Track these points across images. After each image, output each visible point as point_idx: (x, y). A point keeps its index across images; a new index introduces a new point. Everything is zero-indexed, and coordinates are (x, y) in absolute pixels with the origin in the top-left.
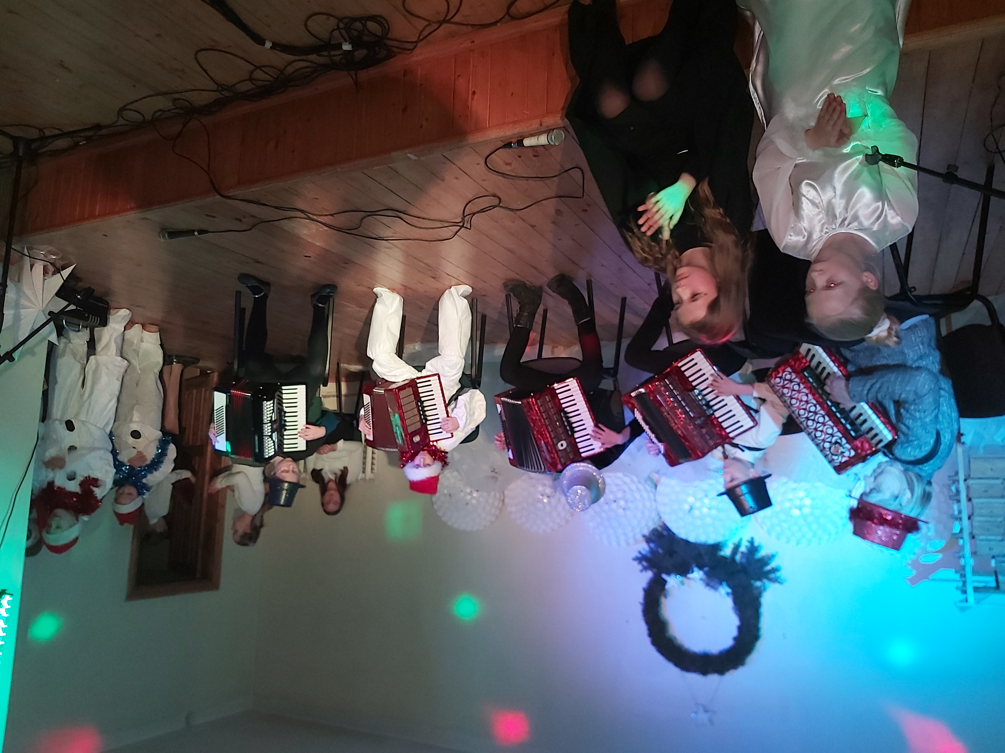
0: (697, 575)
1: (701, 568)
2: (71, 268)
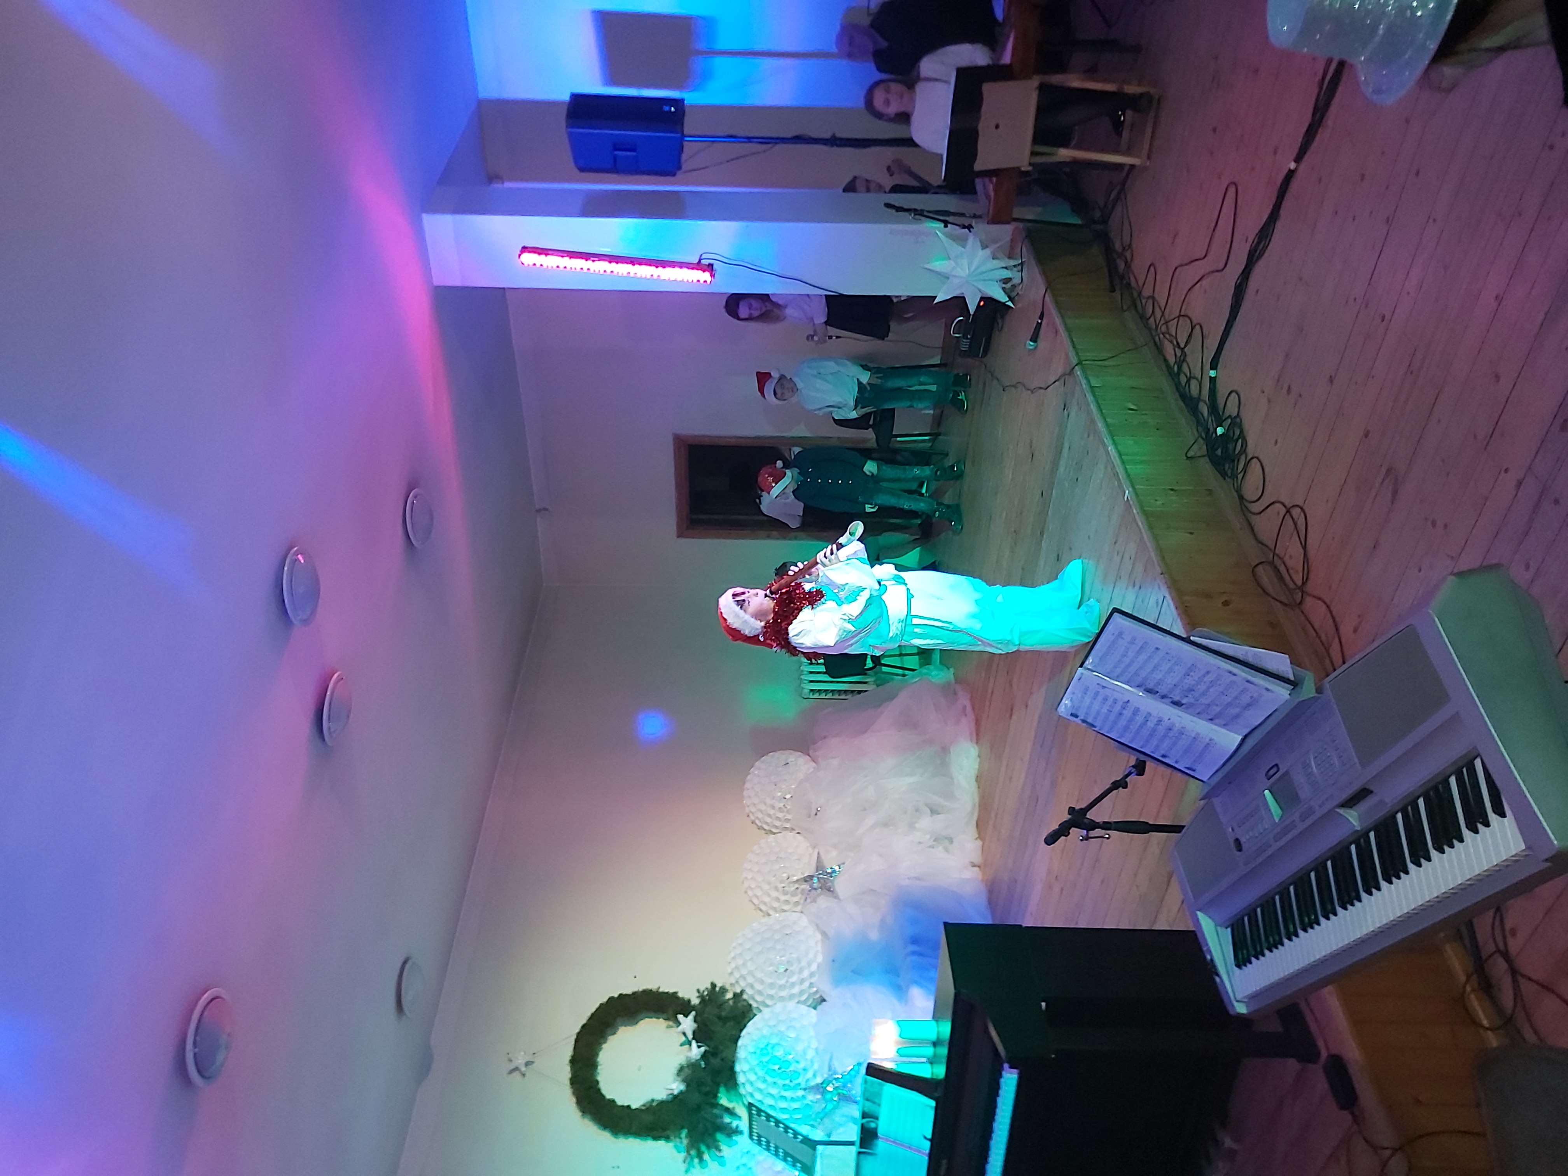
0: (696, 1052)
1: (704, 1056)
2: (1010, 304)
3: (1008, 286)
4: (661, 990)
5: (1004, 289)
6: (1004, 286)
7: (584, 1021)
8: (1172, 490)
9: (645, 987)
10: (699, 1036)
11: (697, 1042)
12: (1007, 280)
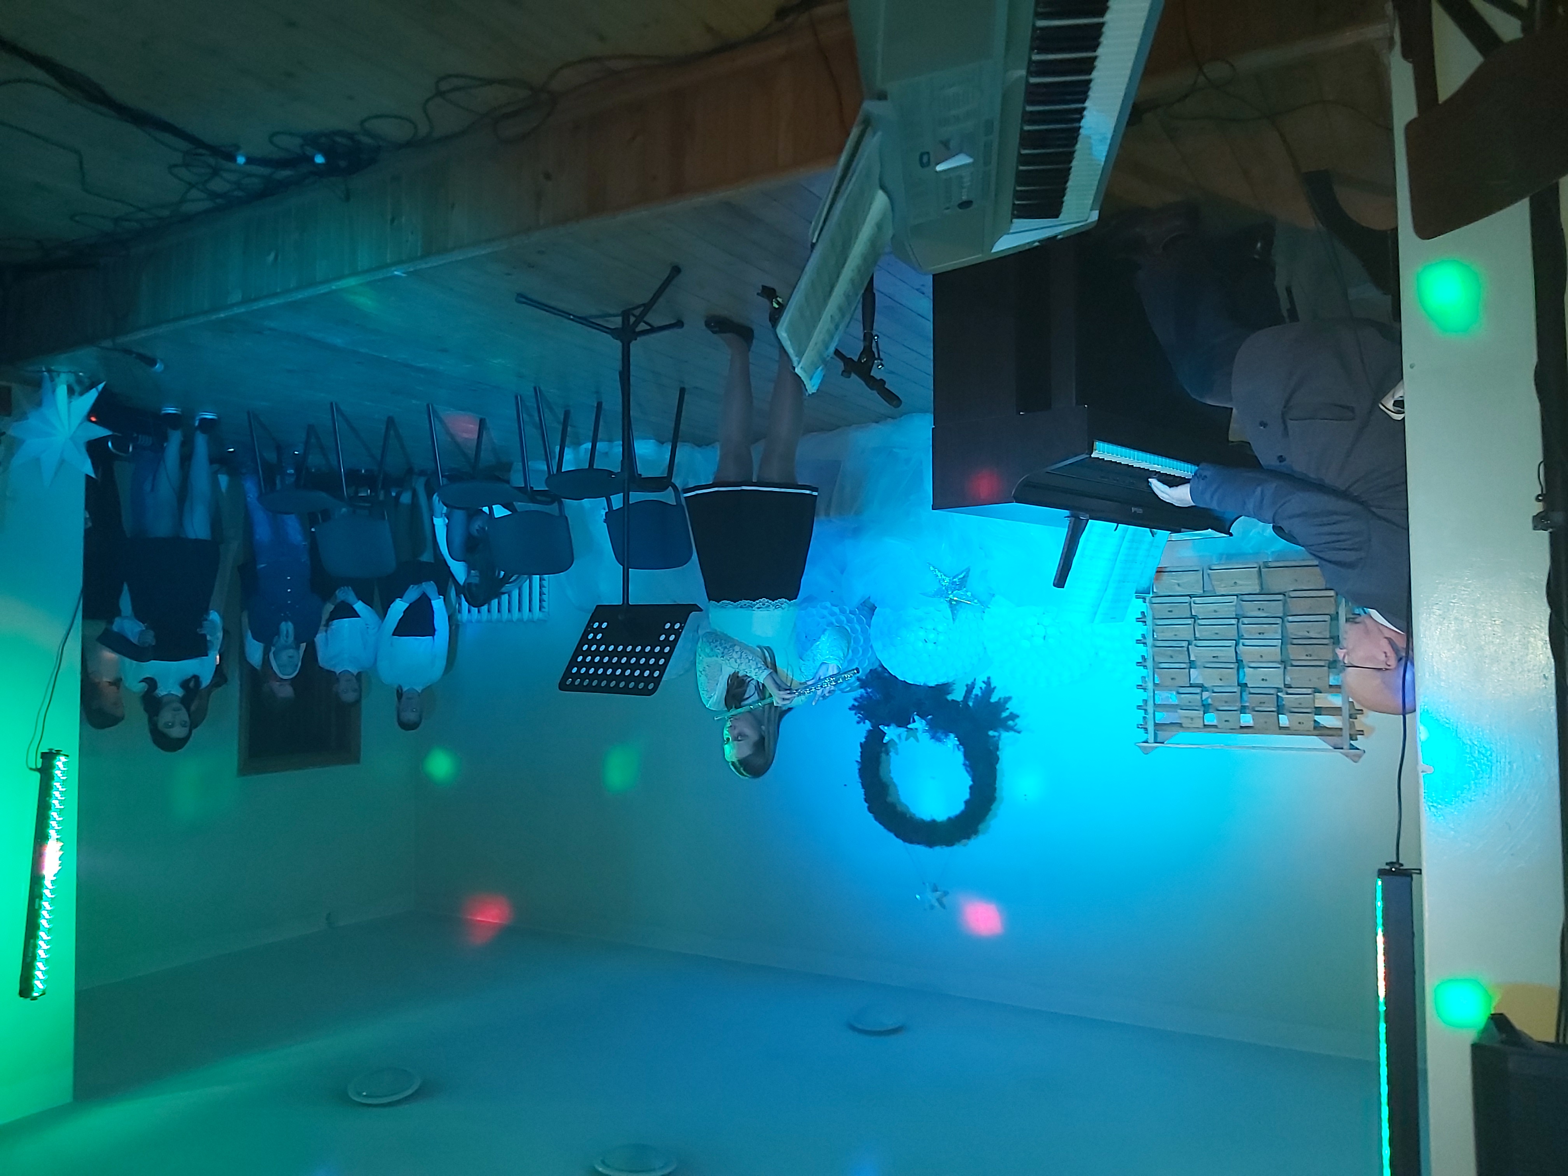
0: (919, 724)
2: (101, 386)
3: (77, 388)
4: (859, 760)
5: (81, 394)
6: (76, 394)
7: (892, 836)
8: (393, 220)
9: (857, 776)
10: (903, 721)
11: (909, 723)
12: (71, 391)
